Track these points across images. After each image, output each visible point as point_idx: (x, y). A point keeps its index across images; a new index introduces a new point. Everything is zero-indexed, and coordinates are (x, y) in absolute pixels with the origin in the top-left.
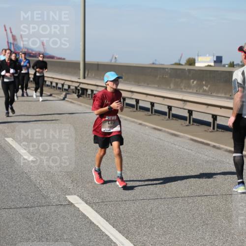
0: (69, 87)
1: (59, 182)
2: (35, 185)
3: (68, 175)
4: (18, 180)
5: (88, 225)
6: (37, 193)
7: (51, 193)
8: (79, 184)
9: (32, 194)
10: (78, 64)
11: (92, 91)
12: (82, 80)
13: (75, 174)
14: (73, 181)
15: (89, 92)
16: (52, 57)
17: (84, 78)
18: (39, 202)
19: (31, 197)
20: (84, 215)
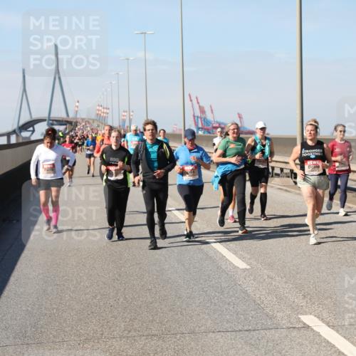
0: (282, 170)
1: (286, 297)
2: (255, 301)
3: (296, 288)
4: (231, 293)
6: (259, 311)
7: (278, 311)
8: (313, 301)
9: (252, 312)
13: (306, 286)
14: (305, 296)
18: (263, 324)
19: (252, 317)
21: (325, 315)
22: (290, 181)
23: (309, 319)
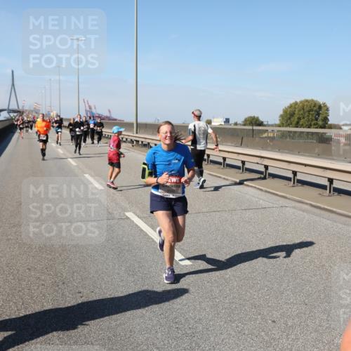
0: (127, 139)
5: (139, 232)
10: (133, 124)
11: (142, 142)
12: (135, 135)
14: (129, 203)
15: (140, 143)
16: (116, 120)
17: (137, 133)
20: (137, 225)
21: (138, 212)
22: (130, 145)
23: (129, 214)
